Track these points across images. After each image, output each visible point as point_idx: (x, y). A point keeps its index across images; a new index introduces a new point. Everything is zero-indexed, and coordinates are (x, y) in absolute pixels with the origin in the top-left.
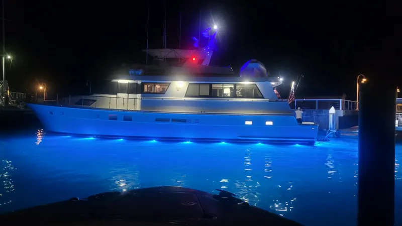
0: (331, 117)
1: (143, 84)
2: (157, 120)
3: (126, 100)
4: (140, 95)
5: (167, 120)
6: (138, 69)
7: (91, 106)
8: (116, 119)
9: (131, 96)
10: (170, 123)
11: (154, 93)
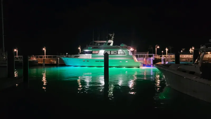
0: (152, 60)
1: (92, 51)
2: (96, 61)
3: (87, 56)
4: (91, 54)
5: (99, 61)
6: (90, 47)
7: (78, 58)
8: (85, 61)
9: (89, 54)
10: (99, 62)
11: (95, 54)
